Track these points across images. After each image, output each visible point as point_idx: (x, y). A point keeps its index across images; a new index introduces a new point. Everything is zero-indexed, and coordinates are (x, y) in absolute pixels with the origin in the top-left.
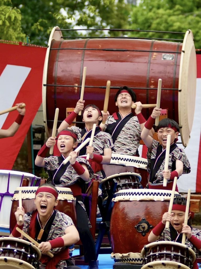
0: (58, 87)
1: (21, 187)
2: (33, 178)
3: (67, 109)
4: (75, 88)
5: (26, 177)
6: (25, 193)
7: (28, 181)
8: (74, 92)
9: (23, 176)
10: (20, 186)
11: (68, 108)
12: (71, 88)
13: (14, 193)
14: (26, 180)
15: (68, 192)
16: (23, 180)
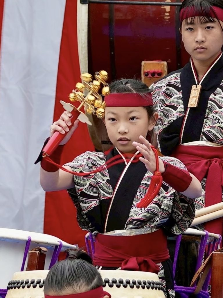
0: (118, 6)
1: (24, 272)
2: (57, 246)
3: (143, 63)
4: (163, 7)
5: (37, 243)
6: (35, 287)
7: (42, 257)
8: (162, 19)
9: (29, 243)
10: (22, 270)
11: (147, 60)
12: (154, 9)
13: (8, 288)
14: (38, 252)
15: (149, 283)
16: (30, 252)
